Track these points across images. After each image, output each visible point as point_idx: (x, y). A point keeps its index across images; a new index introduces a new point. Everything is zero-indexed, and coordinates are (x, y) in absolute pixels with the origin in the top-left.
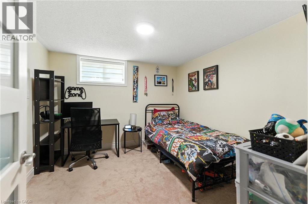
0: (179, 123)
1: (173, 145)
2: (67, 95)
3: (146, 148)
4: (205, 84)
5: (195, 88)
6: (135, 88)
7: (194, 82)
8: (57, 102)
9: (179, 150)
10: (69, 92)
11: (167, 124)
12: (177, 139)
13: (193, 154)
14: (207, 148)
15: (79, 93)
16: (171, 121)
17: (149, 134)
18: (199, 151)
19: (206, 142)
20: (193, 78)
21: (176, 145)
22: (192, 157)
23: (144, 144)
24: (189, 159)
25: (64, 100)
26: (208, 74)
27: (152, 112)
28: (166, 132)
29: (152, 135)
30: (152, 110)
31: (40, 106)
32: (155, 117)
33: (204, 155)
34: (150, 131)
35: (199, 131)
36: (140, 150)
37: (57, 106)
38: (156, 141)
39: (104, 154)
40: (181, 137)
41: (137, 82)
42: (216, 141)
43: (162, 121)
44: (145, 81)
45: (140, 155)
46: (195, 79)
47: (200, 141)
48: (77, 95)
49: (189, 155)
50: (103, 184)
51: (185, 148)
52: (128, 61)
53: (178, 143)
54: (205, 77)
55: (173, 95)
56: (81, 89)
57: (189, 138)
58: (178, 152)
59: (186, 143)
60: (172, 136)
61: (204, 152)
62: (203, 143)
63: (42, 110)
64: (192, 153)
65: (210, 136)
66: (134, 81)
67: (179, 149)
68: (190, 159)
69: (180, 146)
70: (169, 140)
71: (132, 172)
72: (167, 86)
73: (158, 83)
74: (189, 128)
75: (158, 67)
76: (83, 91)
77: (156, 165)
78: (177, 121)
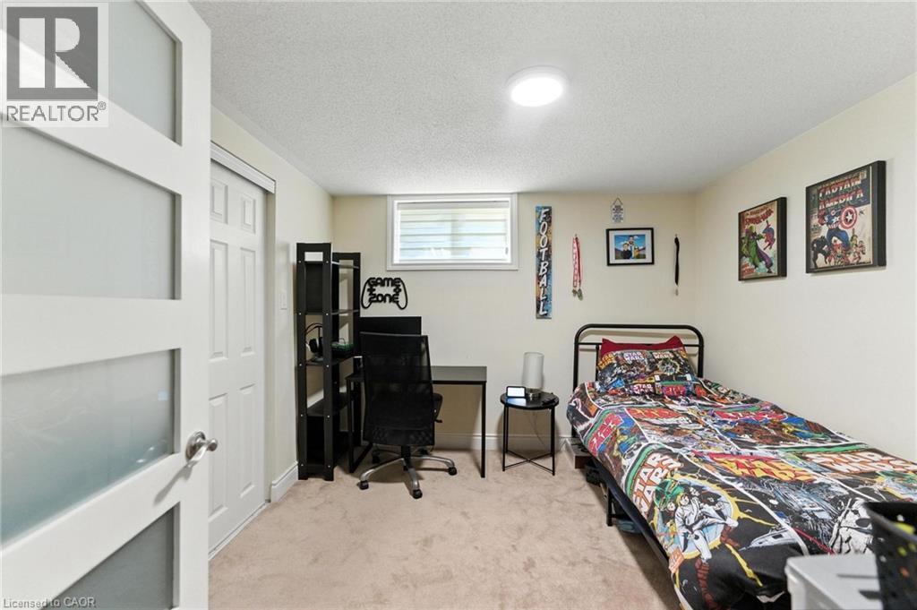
0: (695, 395)
1: (642, 475)
2: (366, 297)
3: (572, 465)
4: (814, 247)
5: (769, 265)
6: (541, 274)
7: (762, 244)
8: (346, 315)
9: (658, 499)
10: (371, 290)
11: (643, 394)
12: (658, 456)
13: (703, 526)
14: (781, 516)
15: (392, 293)
16: (659, 385)
17: (578, 422)
18: (736, 524)
19: (784, 492)
20: (759, 229)
21: (649, 478)
22: (697, 538)
23: (568, 450)
24: (686, 542)
25: (359, 313)
26: (828, 205)
27: (598, 348)
28: (628, 421)
29: (586, 424)
30: (597, 344)
31: (307, 326)
32: (603, 367)
33: (755, 543)
34: (583, 413)
35: (773, 437)
36: (551, 468)
37: (347, 326)
38: (594, 450)
39: (446, 462)
40: (674, 450)
41: (548, 255)
42: (845, 499)
43: (626, 381)
44: (576, 250)
45: (546, 482)
46: (768, 230)
47: (757, 481)
48: (388, 299)
49: (690, 528)
50: (425, 545)
51: (679, 497)
52: (519, 194)
53: (659, 470)
54: (815, 221)
55: (677, 293)
56: (396, 283)
57: (708, 458)
58: (653, 505)
59: (687, 479)
60: (644, 439)
61: (762, 531)
62: (769, 492)
63: (313, 335)
64: (701, 522)
65: (823, 468)
66: (539, 254)
67: (659, 495)
68: (689, 545)
69: (663, 485)
70: (632, 455)
71: (508, 533)
72: (653, 263)
73: (619, 255)
74: (731, 420)
75: (618, 203)
76: (401, 287)
77: (590, 530)
78: (687, 386)
